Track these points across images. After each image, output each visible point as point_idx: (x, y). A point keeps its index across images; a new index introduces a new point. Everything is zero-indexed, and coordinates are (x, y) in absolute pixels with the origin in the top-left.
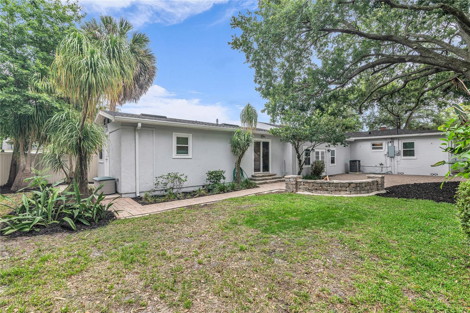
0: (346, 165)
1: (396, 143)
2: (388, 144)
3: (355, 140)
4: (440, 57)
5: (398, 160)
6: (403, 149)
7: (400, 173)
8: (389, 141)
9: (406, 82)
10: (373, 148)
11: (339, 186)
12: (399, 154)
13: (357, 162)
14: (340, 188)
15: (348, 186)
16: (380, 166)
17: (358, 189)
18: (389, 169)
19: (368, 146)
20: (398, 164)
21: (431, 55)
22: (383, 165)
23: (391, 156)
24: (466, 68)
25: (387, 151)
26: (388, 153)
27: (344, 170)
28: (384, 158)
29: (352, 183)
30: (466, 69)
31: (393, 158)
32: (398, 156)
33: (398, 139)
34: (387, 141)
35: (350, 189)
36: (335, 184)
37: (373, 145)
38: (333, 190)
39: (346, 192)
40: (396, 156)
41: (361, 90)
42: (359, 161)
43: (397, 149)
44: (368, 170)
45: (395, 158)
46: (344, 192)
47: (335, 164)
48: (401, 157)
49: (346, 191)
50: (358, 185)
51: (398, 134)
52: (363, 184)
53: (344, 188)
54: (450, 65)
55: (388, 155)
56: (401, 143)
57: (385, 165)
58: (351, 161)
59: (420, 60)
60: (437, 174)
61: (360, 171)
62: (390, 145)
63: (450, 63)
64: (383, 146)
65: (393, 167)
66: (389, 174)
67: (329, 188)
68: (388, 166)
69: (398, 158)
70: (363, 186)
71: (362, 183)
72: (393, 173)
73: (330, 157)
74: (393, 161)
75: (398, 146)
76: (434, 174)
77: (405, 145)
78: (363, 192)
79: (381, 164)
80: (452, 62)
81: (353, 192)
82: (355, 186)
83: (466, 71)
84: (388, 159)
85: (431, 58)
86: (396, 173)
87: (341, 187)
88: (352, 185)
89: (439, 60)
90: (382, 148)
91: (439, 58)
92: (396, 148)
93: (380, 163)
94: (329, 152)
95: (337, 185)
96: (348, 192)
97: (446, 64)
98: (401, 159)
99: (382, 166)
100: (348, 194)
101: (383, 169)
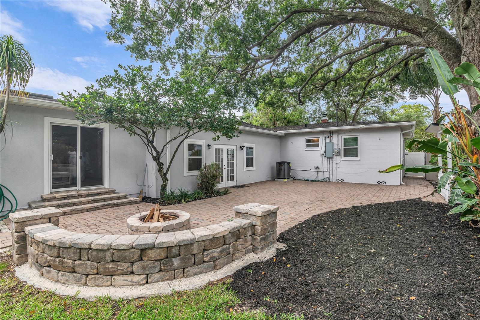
0: (272, 168)
1: (335, 138)
2: (325, 140)
3: (286, 135)
4: (393, 13)
5: (338, 162)
6: (343, 147)
7: (340, 180)
8: (327, 135)
9: (351, 64)
10: (308, 146)
11: (108, 258)
12: (338, 154)
13: (286, 164)
14: (111, 266)
15: (136, 257)
16: (314, 170)
17: (176, 262)
18: (326, 175)
19: (301, 142)
20: (337, 168)
21: (380, 10)
22: (319, 168)
23: (330, 156)
24: (427, 26)
25: (324, 149)
26: (325, 152)
27: (270, 176)
28: (320, 159)
29: (152, 247)
30: (426, 28)
31: (331, 160)
32: (337, 156)
33: (338, 132)
34: (325, 136)
35: (143, 268)
36: (94, 253)
37: (308, 141)
38: (88, 271)
39: (129, 278)
40: (335, 157)
41: (300, 73)
42: (289, 163)
43: (336, 147)
44: (302, 175)
45: (333, 159)
46: (125, 277)
47: (254, 168)
48: (341, 158)
49: (132, 273)
50: (175, 251)
51: (338, 126)
52: (195, 246)
53: (125, 266)
54: (405, 23)
55: (325, 155)
56: (342, 138)
57: (321, 169)
58: (279, 163)
59: (367, 17)
60: (385, 183)
61: (289, 177)
62: (328, 140)
63: (406, 21)
64: (320, 143)
65: (331, 172)
66: (326, 181)
67: (79, 265)
68: (325, 171)
69: (337, 159)
70: (195, 251)
71: (191, 244)
72: (331, 179)
73: (245, 157)
74: (331, 163)
75: (338, 142)
76: (381, 183)
77: (347, 142)
78: (193, 270)
79: (317, 168)
80: (408, 18)
81: (158, 276)
82: (163, 255)
83: (427, 31)
84: (326, 160)
85: (381, 13)
86: (335, 180)
87: (113, 261)
88: (152, 254)
89: (391, 16)
90: (317, 146)
91: (391, 14)
92: (334, 145)
93: (315, 165)
94: (242, 149)
95: (101, 254)
96: (136, 278)
97: (400, 22)
98: (340, 160)
99: (317, 170)
100: (139, 284)
101: (319, 174)
